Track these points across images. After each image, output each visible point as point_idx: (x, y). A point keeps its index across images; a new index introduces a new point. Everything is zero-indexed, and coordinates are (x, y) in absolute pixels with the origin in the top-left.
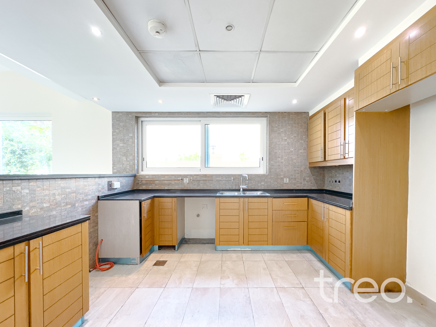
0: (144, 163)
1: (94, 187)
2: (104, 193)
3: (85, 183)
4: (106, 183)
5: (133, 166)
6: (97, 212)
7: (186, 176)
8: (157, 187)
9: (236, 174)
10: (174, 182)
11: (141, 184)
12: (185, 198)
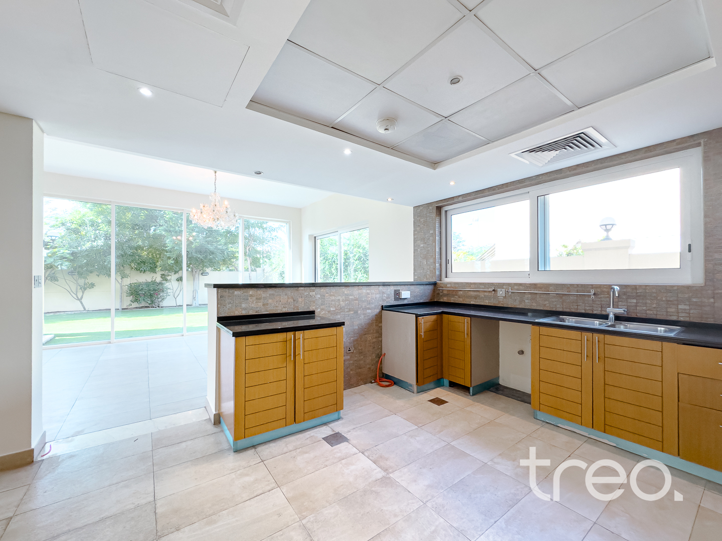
0: (449, 266)
1: (378, 296)
2: (390, 303)
3: (368, 291)
4: (393, 293)
5: (434, 271)
6: (381, 322)
7: (501, 285)
8: (460, 301)
9: (601, 285)
10: (483, 294)
11: (442, 295)
12: (500, 321)
